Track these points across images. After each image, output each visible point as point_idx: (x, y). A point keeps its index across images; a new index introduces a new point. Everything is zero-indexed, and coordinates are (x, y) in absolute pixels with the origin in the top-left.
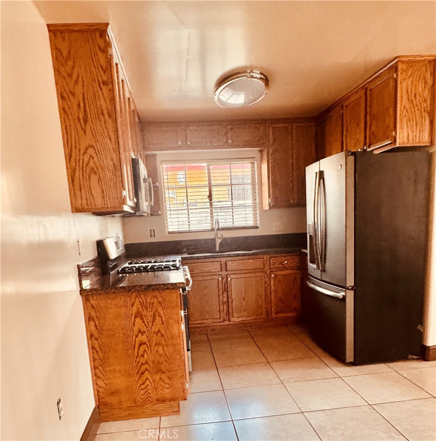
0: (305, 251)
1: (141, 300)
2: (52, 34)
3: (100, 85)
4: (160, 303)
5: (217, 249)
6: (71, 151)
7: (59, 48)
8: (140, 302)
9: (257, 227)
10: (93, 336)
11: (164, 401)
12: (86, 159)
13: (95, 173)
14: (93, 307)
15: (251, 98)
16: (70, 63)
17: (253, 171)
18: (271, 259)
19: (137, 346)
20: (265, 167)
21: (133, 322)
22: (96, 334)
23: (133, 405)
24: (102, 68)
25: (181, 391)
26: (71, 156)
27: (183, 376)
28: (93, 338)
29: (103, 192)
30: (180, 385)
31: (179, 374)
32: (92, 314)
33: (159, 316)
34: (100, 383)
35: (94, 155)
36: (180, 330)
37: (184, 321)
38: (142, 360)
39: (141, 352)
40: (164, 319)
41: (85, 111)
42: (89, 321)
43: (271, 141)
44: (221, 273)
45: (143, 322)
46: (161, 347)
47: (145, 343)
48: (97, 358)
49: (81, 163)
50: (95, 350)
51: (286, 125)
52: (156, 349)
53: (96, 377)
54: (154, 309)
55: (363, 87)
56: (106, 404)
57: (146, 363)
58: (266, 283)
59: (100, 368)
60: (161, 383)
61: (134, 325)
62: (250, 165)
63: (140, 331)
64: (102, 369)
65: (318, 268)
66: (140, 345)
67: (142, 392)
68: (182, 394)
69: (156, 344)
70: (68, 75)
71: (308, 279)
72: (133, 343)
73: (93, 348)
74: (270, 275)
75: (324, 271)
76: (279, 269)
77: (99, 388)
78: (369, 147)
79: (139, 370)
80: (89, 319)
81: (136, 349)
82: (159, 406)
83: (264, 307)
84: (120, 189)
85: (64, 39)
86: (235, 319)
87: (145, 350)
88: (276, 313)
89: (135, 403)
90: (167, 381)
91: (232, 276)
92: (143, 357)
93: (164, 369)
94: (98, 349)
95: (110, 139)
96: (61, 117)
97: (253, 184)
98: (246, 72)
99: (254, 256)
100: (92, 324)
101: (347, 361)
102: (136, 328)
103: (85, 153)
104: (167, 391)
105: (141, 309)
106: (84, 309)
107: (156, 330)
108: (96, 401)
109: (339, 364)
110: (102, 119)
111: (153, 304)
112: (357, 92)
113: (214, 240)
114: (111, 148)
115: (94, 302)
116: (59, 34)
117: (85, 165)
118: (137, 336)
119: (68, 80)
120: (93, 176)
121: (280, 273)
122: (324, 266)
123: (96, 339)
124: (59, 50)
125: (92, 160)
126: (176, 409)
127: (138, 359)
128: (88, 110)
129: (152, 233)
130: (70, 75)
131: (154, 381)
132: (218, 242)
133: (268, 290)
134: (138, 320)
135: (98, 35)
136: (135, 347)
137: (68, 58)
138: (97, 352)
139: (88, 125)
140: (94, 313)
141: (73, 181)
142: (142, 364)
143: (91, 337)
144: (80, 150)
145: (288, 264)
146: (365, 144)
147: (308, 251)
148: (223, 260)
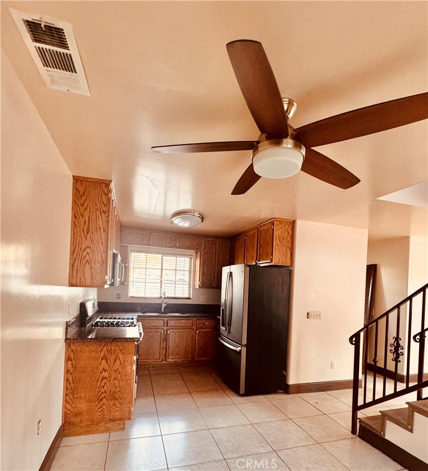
0: (219, 317)
1: (107, 348)
2: (75, 181)
3: (101, 213)
4: (121, 350)
5: (163, 311)
6: (75, 249)
7: (78, 188)
8: (107, 349)
9: (190, 299)
10: (69, 372)
11: (114, 420)
12: (84, 255)
13: (89, 264)
14: (72, 351)
15: (193, 224)
16: (84, 198)
17: (190, 263)
18: (198, 321)
19: (100, 380)
20: (198, 261)
21: (100, 362)
22: (71, 370)
23: (90, 423)
24: (104, 203)
25: (128, 413)
26: (74, 252)
27: (130, 402)
28: (68, 373)
29: (92, 275)
30: (127, 409)
31: (128, 400)
32: (71, 356)
33: (119, 359)
34: (68, 406)
35: (90, 252)
36: (132, 369)
37: (135, 363)
38: (103, 390)
39: (103, 384)
40: (122, 362)
41: (89, 226)
42: (68, 361)
43: (203, 248)
44: (163, 328)
45: (107, 363)
46: (117, 381)
47: (106, 378)
48: (69, 388)
49: (80, 257)
50: (69, 382)
51: (213, 239)
52: (113, 383)
53: (66, 401)
54: (116, 354)
55: (256, 228)
56: (70, 423)
57: (105, 392)
58: (193, 336)
59: (71, 395)
60: (114, 407)
61: (100, 365)
62: (188, 259)
63: (104, 370)
64: (71, 397)
65: (226, 330)
66: (102, 379)
67: (99, 414)
68: (128, 415)
69: (114, 379)
70: (81, 205)
71: (220, 336)
72: (98, 378)
73: (67, 380)
74: (196, 331)
75: (229, 332)
76: (202, 328)
77: (67, 411)
78: (259, 261)
79: (99, 397)
80: (68, 359)
81: (99, 382)
82: (110, 425)
83: (190, 353)
84: (104, 275)
85: (82, 184)
86: (170, 360)
87: (106, 383)
88: (198, 357)
89: (92, 422)
90: (118, 405)
91: (171, 330)
92: (103, 388)
93: (117, 397)
94: (71, 381)
95: (102, 244)
96: (72, 228)
97: (190, 271)
98: (191, 212)
99: (186, 318)
100: (70, 363)
101: (241, 393)
102: (101, 367)
103: (84, 250)
104: (118, 413)
105: (106, 354)
106: (66, 352)
107: (115, 369)
108: (62, 421)
109: (235, 395)
110: (99, 233)
111: (115, 351)
112: (253, 230)
113: (161, 305)
114: (102, 250)
115: (74, 347)
116: (79, 182)
117: (83, 257)
118: (101, 373)
119: (81, 208)
120: (87, 265)
121: (202, 330)
122: (229, 329)
123: (71, 374)
124: (78, 190)
125: (88, 255)
126: (122, 427)
127: (99, 390)
128: (90, 225)
129: (119, 296)
130: (82, 205)
131: (109, 405)
132: (164, 306)
133: (194, 342)
134: (104, 361)
135: (104, 185)
136: (98, 380)
137: (82, 196)
138: (70, 383)
139: (89, 234)
140: (72, 355)
141: (73, 268)
142: (102, 393)
143: (67, 372)
144: (81, 249)
145: (208, 324)
146: (257, 260)
147: (221, 318)
148: (166, 319)
